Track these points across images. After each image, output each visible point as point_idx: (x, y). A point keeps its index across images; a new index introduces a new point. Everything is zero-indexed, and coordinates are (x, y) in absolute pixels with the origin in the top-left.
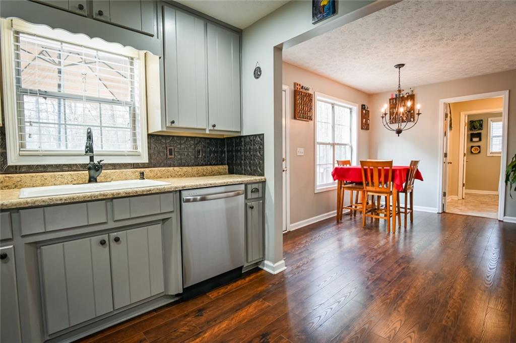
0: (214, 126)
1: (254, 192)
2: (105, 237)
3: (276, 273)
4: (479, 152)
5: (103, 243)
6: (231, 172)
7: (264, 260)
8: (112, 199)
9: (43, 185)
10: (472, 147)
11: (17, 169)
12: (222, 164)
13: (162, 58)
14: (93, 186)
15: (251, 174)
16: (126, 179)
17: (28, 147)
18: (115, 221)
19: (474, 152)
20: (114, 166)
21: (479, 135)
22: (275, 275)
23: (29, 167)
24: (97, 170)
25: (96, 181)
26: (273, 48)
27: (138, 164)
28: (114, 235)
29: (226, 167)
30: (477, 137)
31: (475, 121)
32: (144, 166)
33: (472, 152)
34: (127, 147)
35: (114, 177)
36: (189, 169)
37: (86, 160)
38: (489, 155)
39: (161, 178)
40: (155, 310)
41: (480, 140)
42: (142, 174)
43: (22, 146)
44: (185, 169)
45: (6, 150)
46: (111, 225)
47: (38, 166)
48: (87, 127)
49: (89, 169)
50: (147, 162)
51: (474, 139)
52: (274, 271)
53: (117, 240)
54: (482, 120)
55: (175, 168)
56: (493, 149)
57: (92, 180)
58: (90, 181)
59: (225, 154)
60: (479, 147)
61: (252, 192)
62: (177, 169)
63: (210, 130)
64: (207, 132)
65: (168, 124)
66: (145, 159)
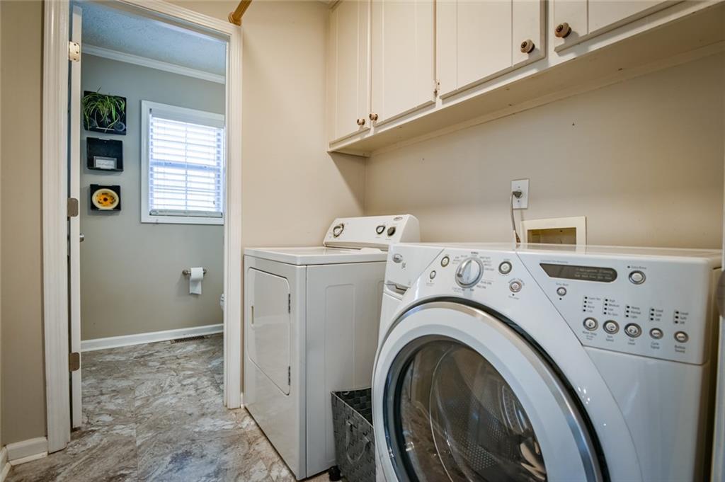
4: (118, 208)
10: (94, 188)
19: (101, 207)
21: (115, 151)
30: (107, 155)
31: (103, 97)
33: (93, 207)
38: (146, 218)
41: (120, 167)
51: (101, 163)
54: (124, 99)
56: (155, 201)
60: (117, 189)
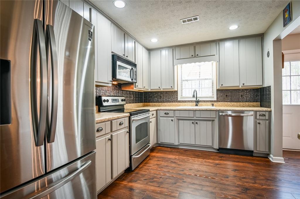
0: (244, 84)
1: (262, 116)
2: (194, 122)
3: (273, 161)
5: (193, 123)
6: (261, 106)
7: (270, 154)
8: (196, 111)
9: (185, 106)
11: (180, 102)
12: (256, 102)
13: (219, 62)
14: (196, 107)
15: (266, 107)
16: (208, 106)
17: (183, 96)
18: (196, 117)
20: (204, 101)
22: (272, 162)
23: (182, 101)
24: (197, 103)
25: (197, 106)
26: (272, 41)
27: (213, 101)
28: (196, 122)
29: (259, 103)
32: (215, 101)
34: (211, 95)
35: (204, 105)
36: (235, 103)
37: (195, 99)
39: (221, 106)
40: (208, 151)
42: (213, 104)
43: (182, 95)
44: (233, 103)
45: (178, 96)
46: (195, 118)
47: (184, 101)
48: (195, 89)
49: (196, 102)
50: (216, 100)
52: (273, 160)
53: (197, 123)
55: (228, 103)
57: (197, 105)
58: (196, 106)
59: (259, 96)
61: (260, 115)
62: (229, 103)
63: (242, 86)
64: (240, 87)
65: (221, 86)
66: (215, 99)
